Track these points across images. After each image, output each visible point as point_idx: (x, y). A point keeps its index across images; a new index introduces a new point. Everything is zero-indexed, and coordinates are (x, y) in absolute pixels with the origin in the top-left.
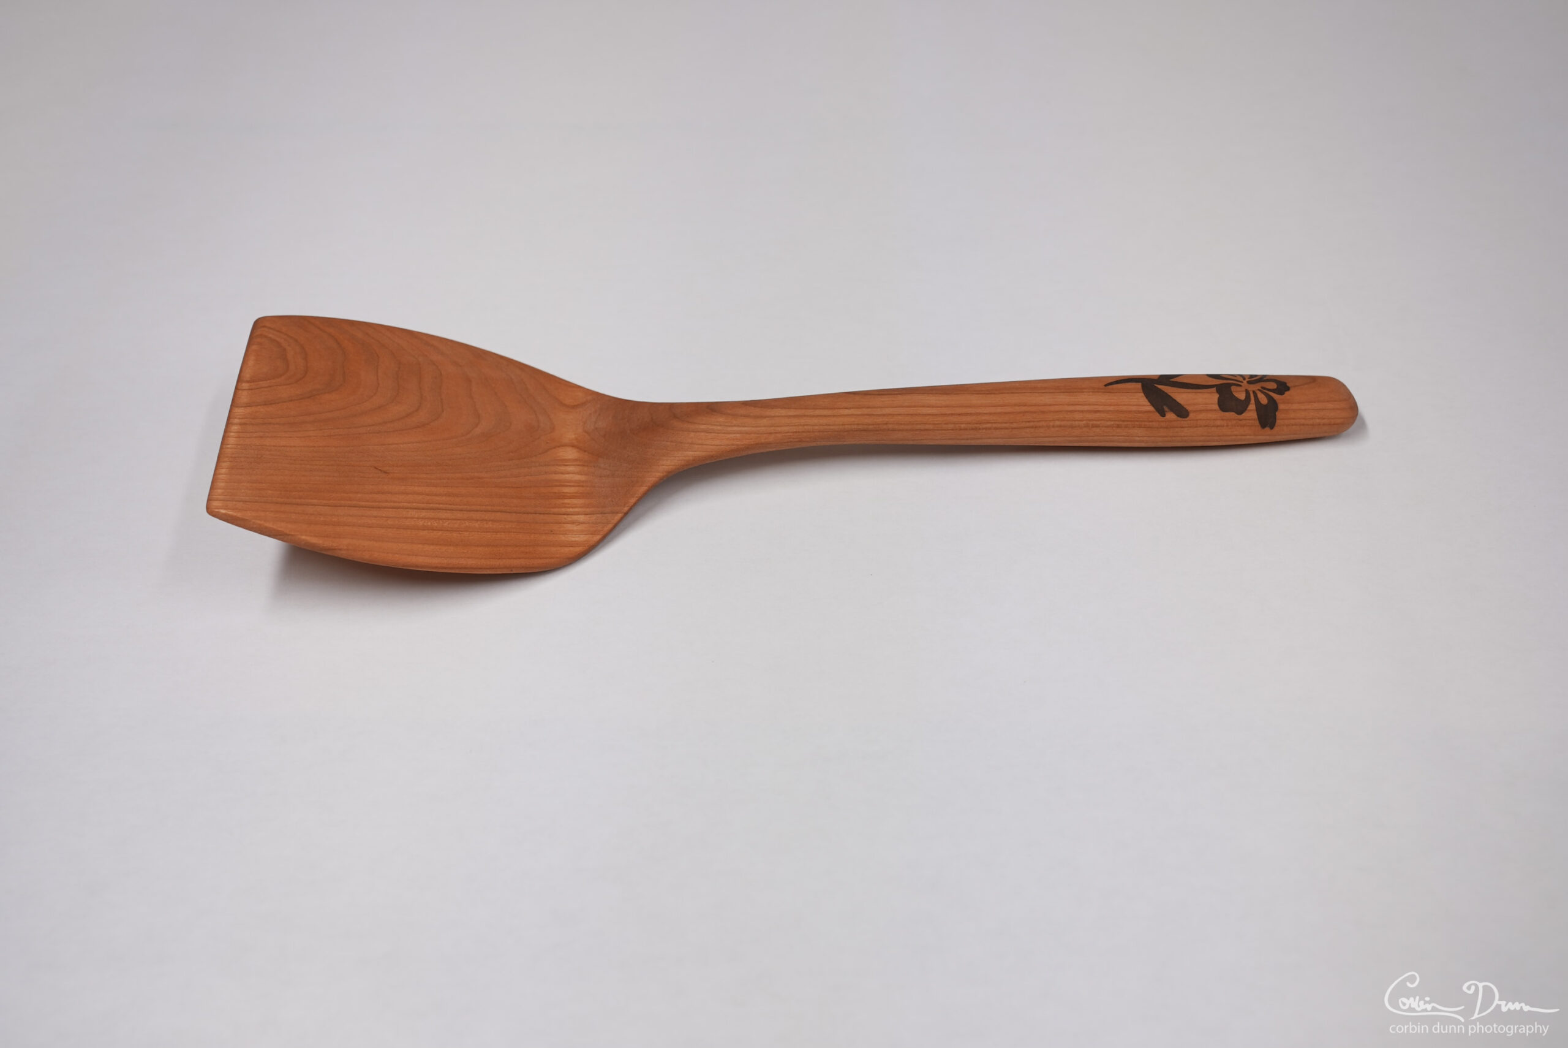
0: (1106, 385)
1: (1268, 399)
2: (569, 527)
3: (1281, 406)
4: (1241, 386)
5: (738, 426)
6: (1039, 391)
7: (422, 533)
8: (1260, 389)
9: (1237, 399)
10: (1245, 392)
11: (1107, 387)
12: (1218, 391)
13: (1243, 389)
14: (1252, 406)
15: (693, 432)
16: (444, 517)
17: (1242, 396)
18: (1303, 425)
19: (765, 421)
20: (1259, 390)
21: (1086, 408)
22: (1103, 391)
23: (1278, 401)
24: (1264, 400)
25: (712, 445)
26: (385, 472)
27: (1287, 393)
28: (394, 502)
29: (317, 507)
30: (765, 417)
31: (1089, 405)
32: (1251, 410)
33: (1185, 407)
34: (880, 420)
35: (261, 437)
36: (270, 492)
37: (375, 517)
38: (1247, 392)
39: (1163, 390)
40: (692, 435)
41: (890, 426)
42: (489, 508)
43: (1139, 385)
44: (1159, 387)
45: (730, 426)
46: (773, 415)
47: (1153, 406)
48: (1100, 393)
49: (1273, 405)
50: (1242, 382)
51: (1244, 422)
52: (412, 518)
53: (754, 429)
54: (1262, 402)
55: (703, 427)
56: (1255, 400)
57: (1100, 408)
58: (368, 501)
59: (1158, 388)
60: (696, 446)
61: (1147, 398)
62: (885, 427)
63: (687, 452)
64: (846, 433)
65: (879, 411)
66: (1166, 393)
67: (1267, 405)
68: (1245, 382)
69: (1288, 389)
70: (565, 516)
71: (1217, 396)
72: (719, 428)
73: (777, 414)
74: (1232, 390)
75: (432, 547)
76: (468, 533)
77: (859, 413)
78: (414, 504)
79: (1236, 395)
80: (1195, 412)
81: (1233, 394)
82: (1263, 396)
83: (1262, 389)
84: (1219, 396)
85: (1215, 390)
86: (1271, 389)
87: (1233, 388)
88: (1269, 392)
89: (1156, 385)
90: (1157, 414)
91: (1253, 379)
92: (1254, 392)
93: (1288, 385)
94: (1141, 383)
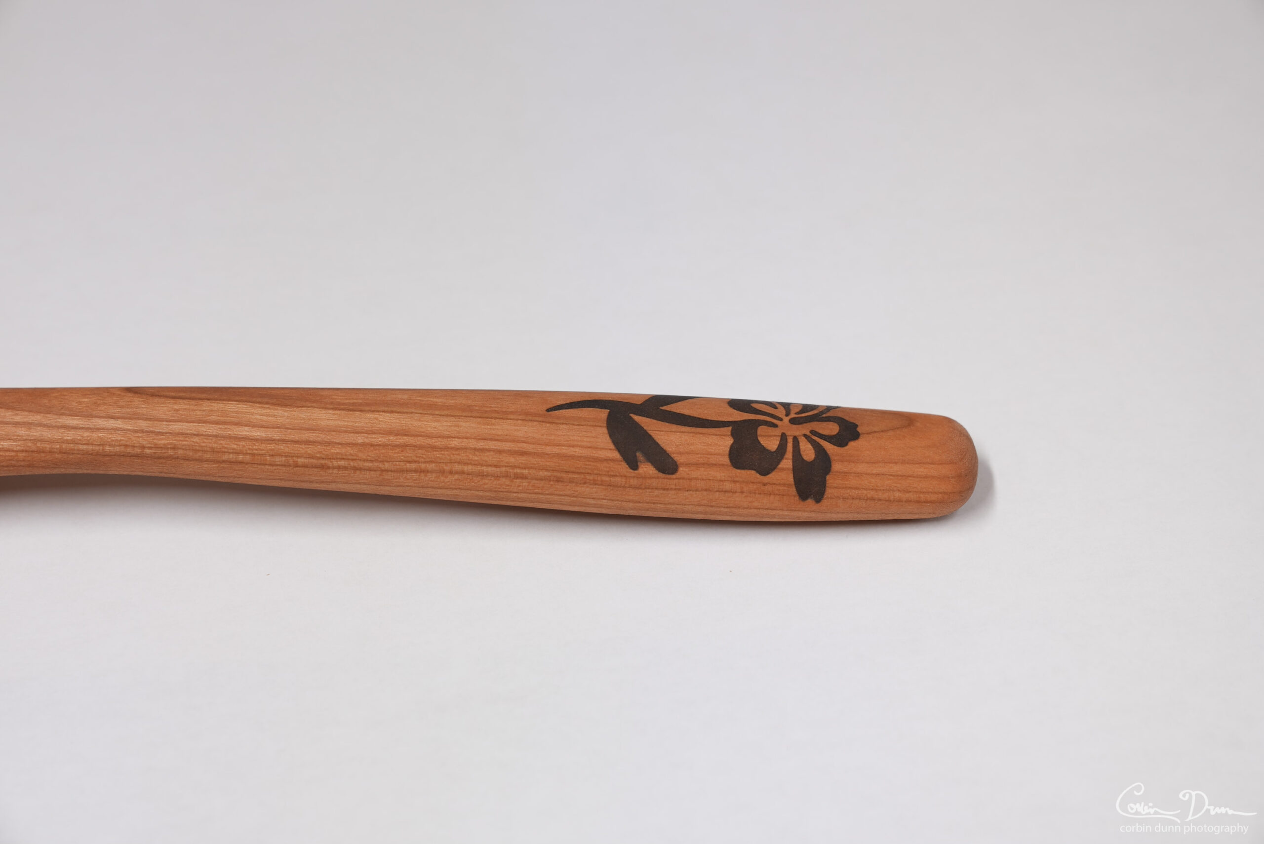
0: (548, 410)
1: (816, 454)
3: (836, 466)
4: (775, 426)
8: (808, 433)
9: (764, 450)
10: (779, 439)
11: (551, 412)
12: (733, 434)
13: (777, 432)
14: (787, 463)
17: (770, 442)
18: (872, 499)
20: (805, 435)
21: (507, 445)
22: (540, 419)
23: (832, 457)
24: (808, 452)
27: (852, 444)
31: (513, 441)
32: (783, 469)
33: (672, 456)
34: (162, 442)
38: (784, 437)
39: (640, 421)
41: (180, 452)
43: (604, 414)
44: (637, 418)
47: (619, 451)
48: (535, 423)
49: (824, 462)
50: (781, 420)
51: (769, 488)
54: (806, 458)
56: (794, 451)
57: (529, 448)
59: (634, 421)
61: (610, 436)
62: (171, 452)
64: (107, 458)
65: (163, 427)
66: (645, 431)
67: (814, 460)
68: (786, 420)
69: (856, 436)
71: (730, 441)
74: (759, 432)
79: (764, 442)
80: (688, 465)
81: (760, 439)
82: (809, 446)
83: (813, 432)
84: (734, 441)
85: (730, 428)
86: (825, 432)
87: (762, 430)
88: (821, 440)
89: (632, 415)
90: (624, 465)
91: (803, 415)
92: (795, 439)
93: (859, 429)
94: (609, 410)
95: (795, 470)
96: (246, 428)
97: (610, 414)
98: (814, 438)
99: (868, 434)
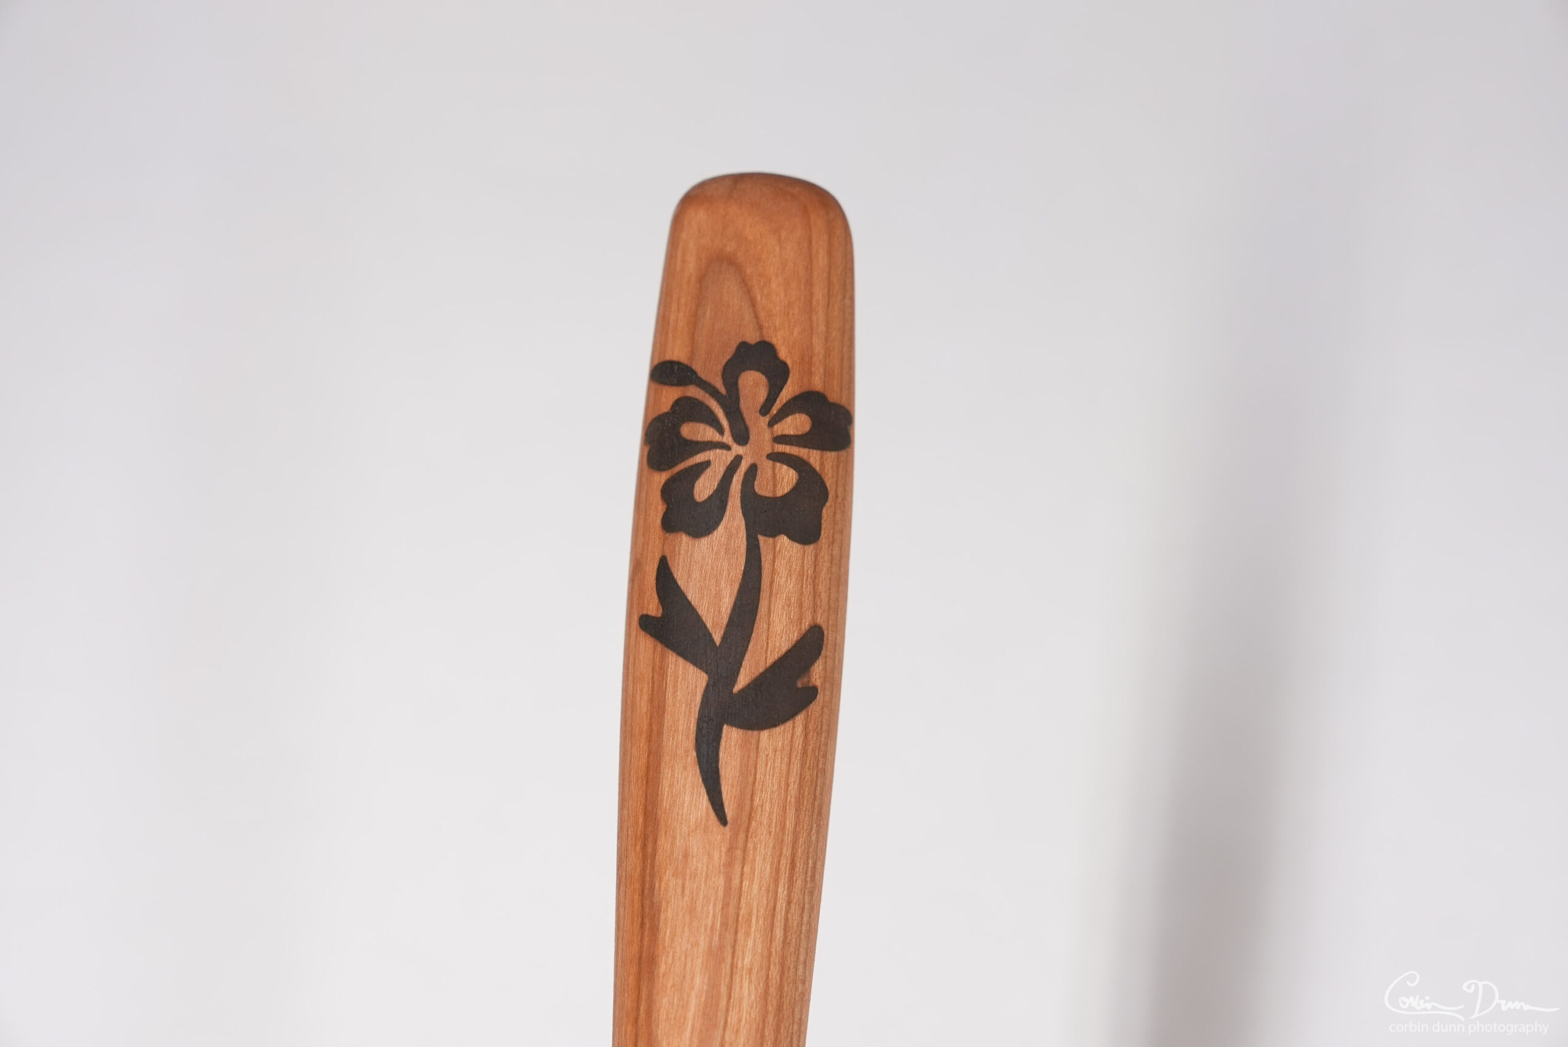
0: (723, 819)
1: (801, 412)
3: (817, 384)
4: (753, 470)
8: (767, 419)
9: (796, 489)
10: (777, 465)
11: (729, 810)
12: (773, 534)
13: (766, 466)
14: (813, 457)
17: (787, 478)
20: (771, 424)
21: (782, 892)
22: (742, 836)
23: (805, 388)
24: (797, 424)
27: (783, 353)
32: (822, 464)
33: (803, 631)
38: (775, 457)
39: (757, 670)
43: (731, 736)
44: (743, 680)
47: (793, 715)
48: (750, 845)
49: (814, 404)
50: (738, 459)
54: (806, 428)
56: (798, 445)
57: (787, 852)
59: (748, 687)
66: (767, 670)
68: (737, 449)
69: (768, 347)
71: (783, 540)
74: (769, 494)
79: (783, 488)
80: (815, 609)
81: (779, 493)
82: (789, 420)
83: (765, 409)
84: (784, 533)
85: (761, 538)
86: (762, 394)
87: (763, 487)
88: (778, 402)
89: (738, 689)
90: (812, 709)
91: (725, 423)
92: (778, 439)
93: (752, 338)
94: (725, 726)
95: (823, 447)
97: (733, 724)
98: (774, 411)
99: (760, 328)
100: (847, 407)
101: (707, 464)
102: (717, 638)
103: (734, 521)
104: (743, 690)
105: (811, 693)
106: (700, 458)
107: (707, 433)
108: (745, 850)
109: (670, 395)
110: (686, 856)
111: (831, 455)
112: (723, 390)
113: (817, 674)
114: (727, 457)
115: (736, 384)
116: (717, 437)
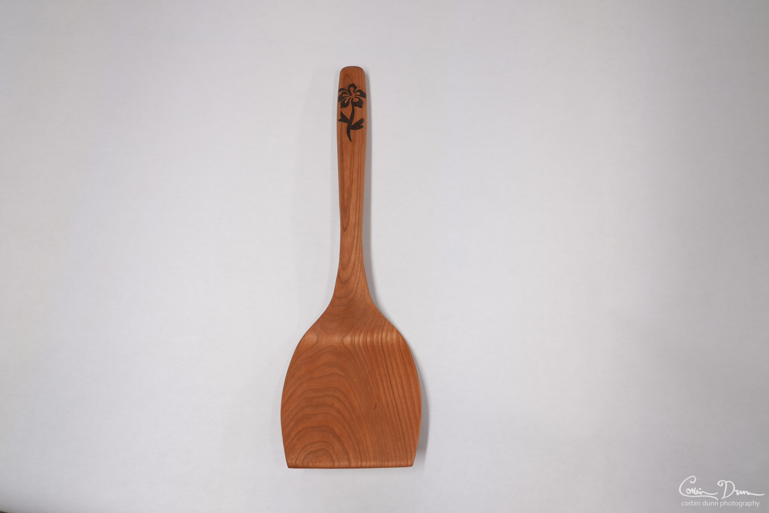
0: (351, 141)
1: (359, 92)
2: (389, 339)
3: (361, 89)
4: (353, 99)
5: (357, 272)
6: (353, 164)
7: (405, 389)
9: (359, 101)
11: (352, 140)
14: (361, 98)
15: (357, 289)
16: (395, 382)
17: (357, 100)
19: (357, 263)
20: (355, 93)
24: (358, 93)
25: (364, 283)
26: (376, 405)
27: (356, 85)
28: (392, 400)
29: (403, 427)
30: (355, 262)
33: (361, 119)
35: (368, 453)
36: (399, 445)
37: (402, 406)
38: (355, 97)
39: (355, 123)
40: (358, 290)
42: (385, 367)
43: (352, 131)
44: (353, 124)
45: (357, 276)
46: (354, 259)
47: (360, 129)
52: (398, 393)
53: (359, 267)
54: (360, 94)
55: (355, 286)
56: (359, 96)
58: (394, 410)
60: (364, 289)
61: (357, 130)
63: (366, 293)
68: (350, 96)
70: (383, 340)
71: (357, 107)
72: (357, 280)
73: (354, 257)
74: (355, 101)
75: (412, 385)
76: (401, 374)
77: (357, 228)
78: (391, 393)
79: (357, 101)
80: (362, 116)
81: (356, 101)
82: (357, 93)
83: (354, 92)
85: (354, 107)
86: (353, 90)
87: (354, 101)
89: (352, 125)
90: (363, 128)
92: (356, 95)
93: (352, 83)
96: (357, 203)
97: (352, 129)
98: (355, 92)
99: (352, 82)
100: (365, 92)
101: (346, 99)
102: (349, 119)
103: (350, 106)
104: (353, 125)
105: (362, 127)
106: (345, 98)
107: (346, 95)
108: (354, 144)
109: (341, 92)
110: (346, 146)
111: (363, 98)
112: (348, 90)
113: (363, 124)
114: (349, 98)
115: (350, 89)
116: (347, 95)
